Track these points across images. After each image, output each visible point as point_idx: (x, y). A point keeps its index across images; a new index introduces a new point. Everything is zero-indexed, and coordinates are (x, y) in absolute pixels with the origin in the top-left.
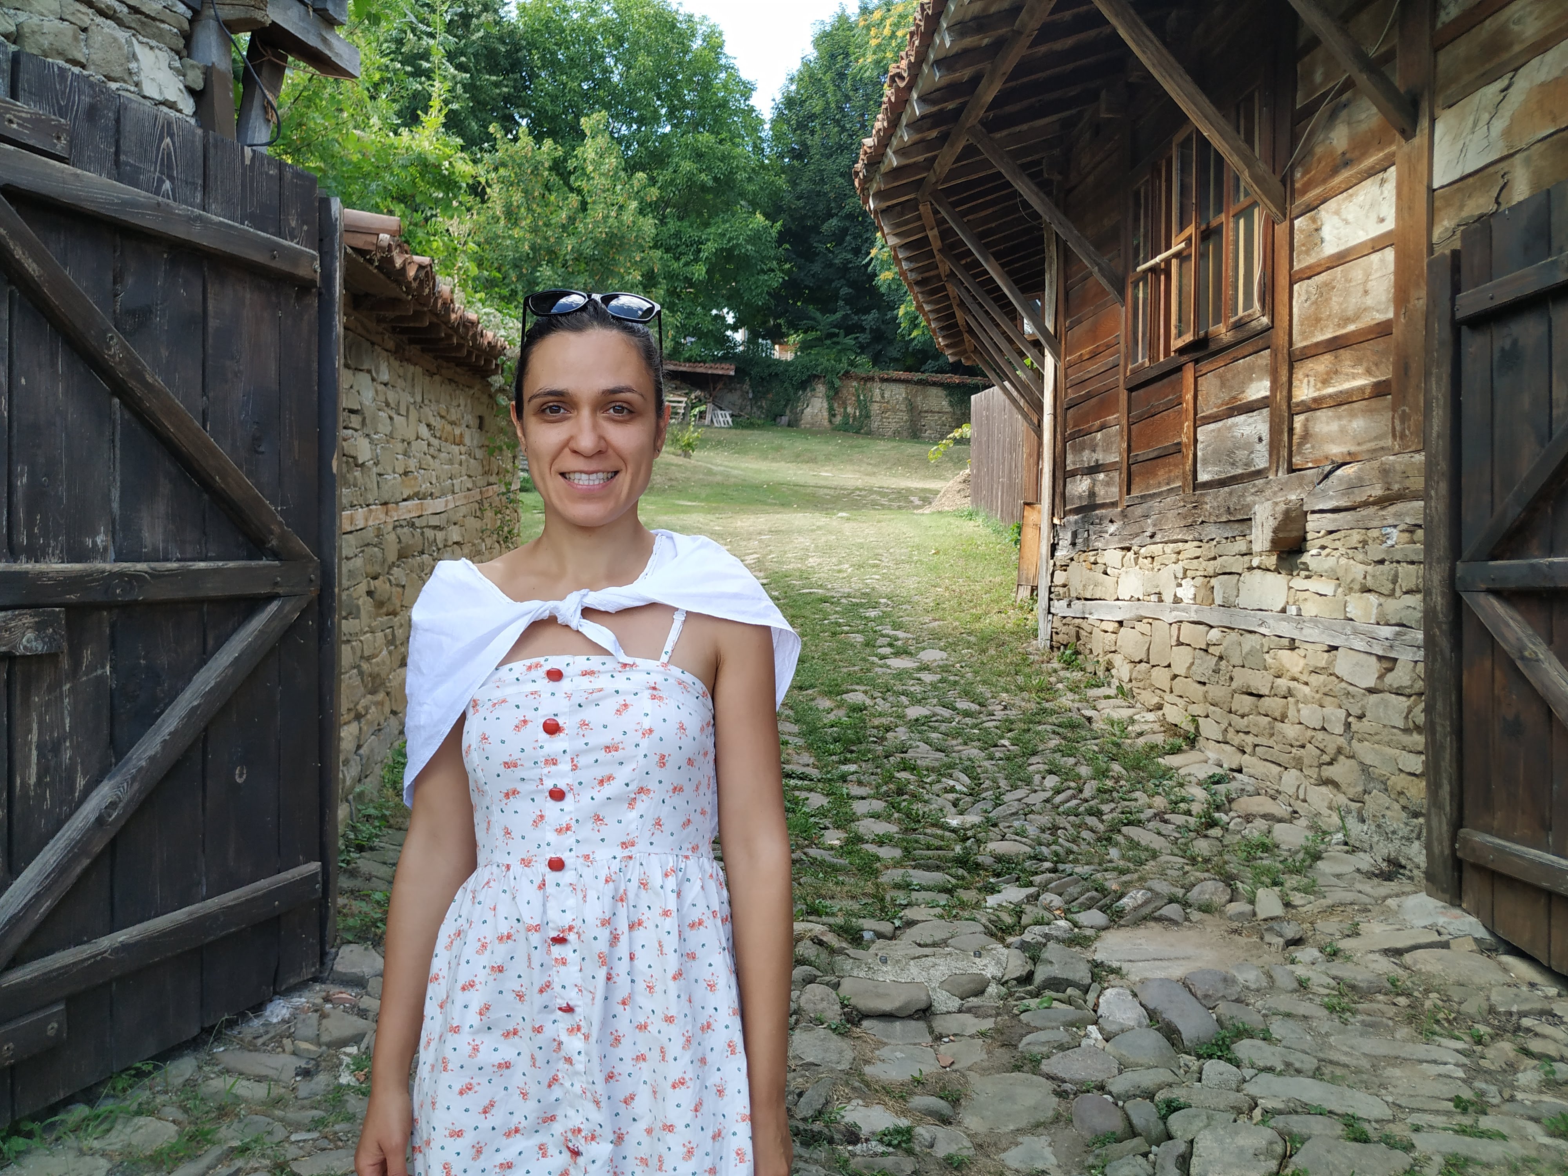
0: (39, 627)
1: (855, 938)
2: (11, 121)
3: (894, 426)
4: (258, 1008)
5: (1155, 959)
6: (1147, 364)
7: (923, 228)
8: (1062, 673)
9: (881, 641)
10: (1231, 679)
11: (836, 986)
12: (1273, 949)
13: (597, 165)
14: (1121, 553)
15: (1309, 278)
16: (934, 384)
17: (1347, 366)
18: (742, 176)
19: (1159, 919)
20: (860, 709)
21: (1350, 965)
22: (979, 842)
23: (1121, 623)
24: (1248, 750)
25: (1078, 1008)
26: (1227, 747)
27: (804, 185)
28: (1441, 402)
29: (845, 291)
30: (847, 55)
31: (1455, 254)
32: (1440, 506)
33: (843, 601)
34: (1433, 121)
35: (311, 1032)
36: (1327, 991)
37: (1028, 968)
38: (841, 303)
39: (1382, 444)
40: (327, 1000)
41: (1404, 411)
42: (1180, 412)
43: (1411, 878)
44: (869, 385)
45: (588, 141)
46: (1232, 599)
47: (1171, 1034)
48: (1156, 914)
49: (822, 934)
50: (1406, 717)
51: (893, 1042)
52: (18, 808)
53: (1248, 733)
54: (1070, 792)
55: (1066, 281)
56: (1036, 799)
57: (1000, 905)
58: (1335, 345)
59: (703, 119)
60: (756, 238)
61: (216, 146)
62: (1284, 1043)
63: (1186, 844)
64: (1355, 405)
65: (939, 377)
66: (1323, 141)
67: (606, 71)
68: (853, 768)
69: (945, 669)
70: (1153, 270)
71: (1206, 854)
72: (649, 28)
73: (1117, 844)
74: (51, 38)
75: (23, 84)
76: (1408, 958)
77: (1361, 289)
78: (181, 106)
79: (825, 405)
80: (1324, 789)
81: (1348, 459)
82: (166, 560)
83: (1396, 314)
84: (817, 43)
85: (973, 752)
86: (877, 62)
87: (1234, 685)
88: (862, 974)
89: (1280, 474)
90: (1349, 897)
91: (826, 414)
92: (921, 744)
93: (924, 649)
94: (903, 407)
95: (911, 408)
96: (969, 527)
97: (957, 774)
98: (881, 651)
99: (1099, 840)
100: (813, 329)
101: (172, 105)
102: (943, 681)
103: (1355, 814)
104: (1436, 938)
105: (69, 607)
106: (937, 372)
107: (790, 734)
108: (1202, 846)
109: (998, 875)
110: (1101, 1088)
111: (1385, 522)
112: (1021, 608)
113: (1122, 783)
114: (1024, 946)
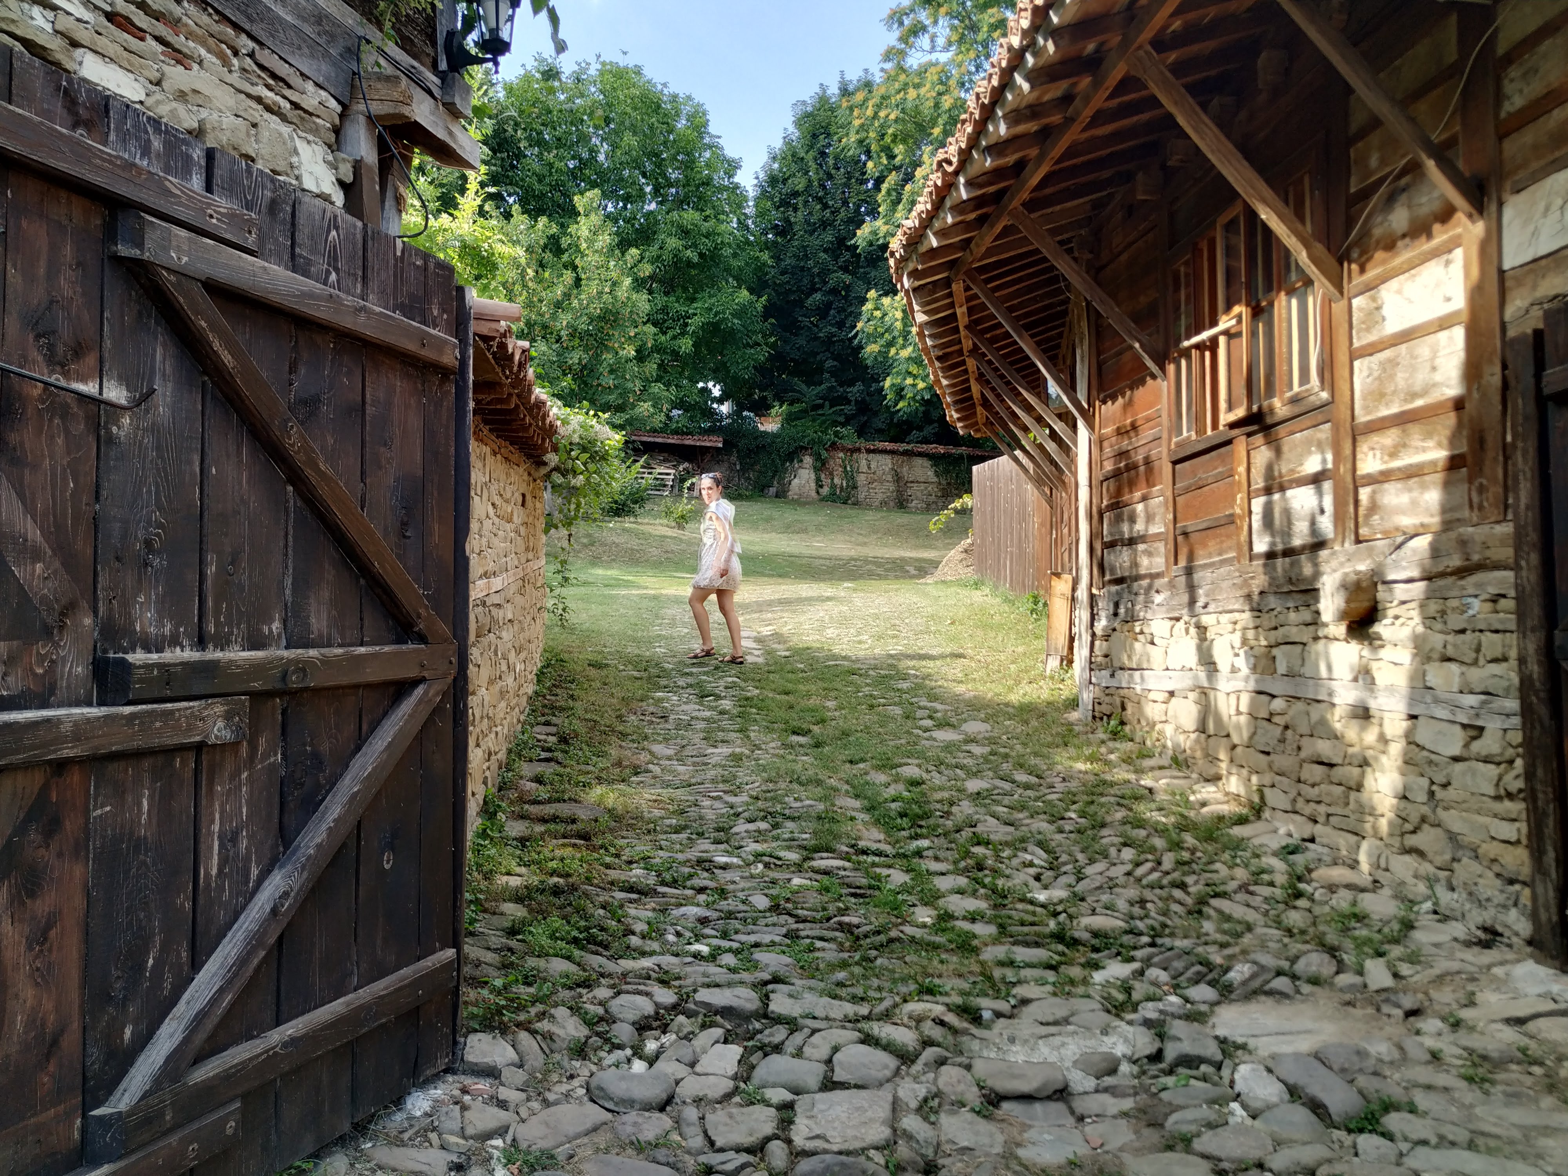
0: (228, 716)
1: (974, 1016)
2: (211, 216)
3: (880, 497)
4: (399, 1102)
5: (1277, 1034)
6: (1194, 437)
7: (952, 305)
8: (1111, 744)
9: (920, 713)
10: (1299, 748)
11: (968, 1067)
12: (1392, 1020)
13: (590, 242)
14: (1170, 623)
15: (1371, 355)
16: (920, 455)
17: (1416, 440)
18: (727, 252)
19: (1270, 993)
20: (915, 783)
21: (1476, 1035)
22: (1071, 917)
23: (1172, 694)
24: (1321, 819)
25: (1215, 1084)
26: (1297, 818)
27: (788, 261)
28: (1529, 475)
29: (829, 363)
30: (828, 135)
31: (1538, 334)
32: (1531, 576)
33: (871, 672)
34: (1501, 204)
35: (456, 1125)
36: (1460, 1062)
37: (1157, 1045)
38: (826, 375)
39: (1457, 515)
40: (465, 1091)
41: (1481, 485)
42: (1232, 484)
43: (1510, 946)
44: (855, 456)
45: (582, 219)
46: (1296, 669)
47: (1317, 1108)
48: (1267, 988)
49: (943, 1014)
50: (1497, 785)
51: (1036, 1123)
52: (201, 900)
53: (1319, 802)
54: (1149, 865)
55: (1099, 355)
56: (1118, 872)
57: (1108, 982)
58: (1403, 420)
59: (687, 196)
60: (741, 312)
61: (373, 239)
62: (1431, 1115)
63: (1278, 916)
64: (1427, 478)
65: (924, 448)
66: (1381, 223)
67: (593, 151)
68: (924, 843)
69: (992, 741)
70: (1198, 346)
71: (1302, 925)
72: (635, 109)
73: (1209, 918)
74: (228, 133)
75: (217, 180)
76: (1531, 1026)
77: (1428, 366)
78: (334, 199)
79: (813, 476)
80: (1407, 858)
81: (1421, 530)
82: (329, 645)
83: (1469, 389)
84: (798, 123)
85: (1041, 825)
86: (861, 142)
87: (1303, 754)
88: (993, 1055)
89: (1347, 545)
90: (1455, 966)
91: (813, 485)
92: (988, 818)
93: (965, 721)
94: (889, 478)
95: (898, 478)
96: (978, 597)
97: (1031, 847)
98: (922, 723)
99: (1190, 913)
100: (798, 401)
101: (326, 198)
102: (993, 753)
103: (1443, 882)
104: (1552, 1006)
105: (254, 695)
106: (921, 442)
107: (854, 809)
108: (1295, 918)
109: (1096, 950)
110: (1260, 1166)
111: (1465, 593)
112: (1052, 678)
113: (1199, 854)
114: (1148, 1023)
